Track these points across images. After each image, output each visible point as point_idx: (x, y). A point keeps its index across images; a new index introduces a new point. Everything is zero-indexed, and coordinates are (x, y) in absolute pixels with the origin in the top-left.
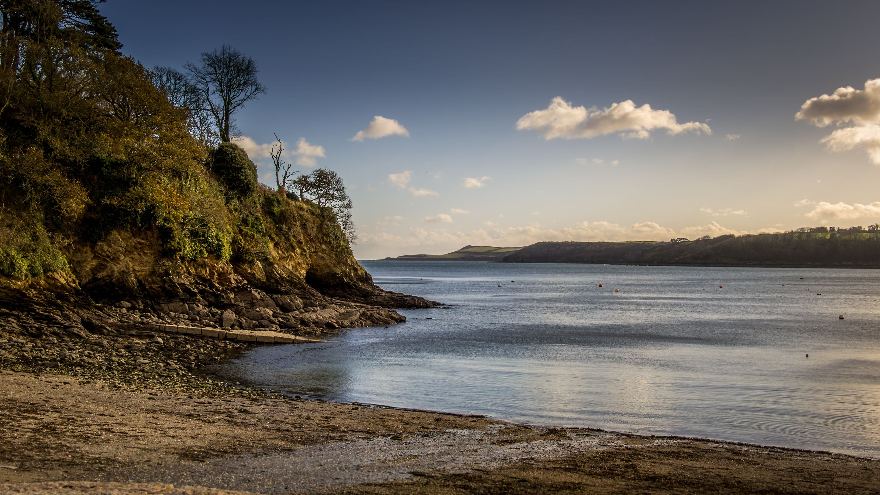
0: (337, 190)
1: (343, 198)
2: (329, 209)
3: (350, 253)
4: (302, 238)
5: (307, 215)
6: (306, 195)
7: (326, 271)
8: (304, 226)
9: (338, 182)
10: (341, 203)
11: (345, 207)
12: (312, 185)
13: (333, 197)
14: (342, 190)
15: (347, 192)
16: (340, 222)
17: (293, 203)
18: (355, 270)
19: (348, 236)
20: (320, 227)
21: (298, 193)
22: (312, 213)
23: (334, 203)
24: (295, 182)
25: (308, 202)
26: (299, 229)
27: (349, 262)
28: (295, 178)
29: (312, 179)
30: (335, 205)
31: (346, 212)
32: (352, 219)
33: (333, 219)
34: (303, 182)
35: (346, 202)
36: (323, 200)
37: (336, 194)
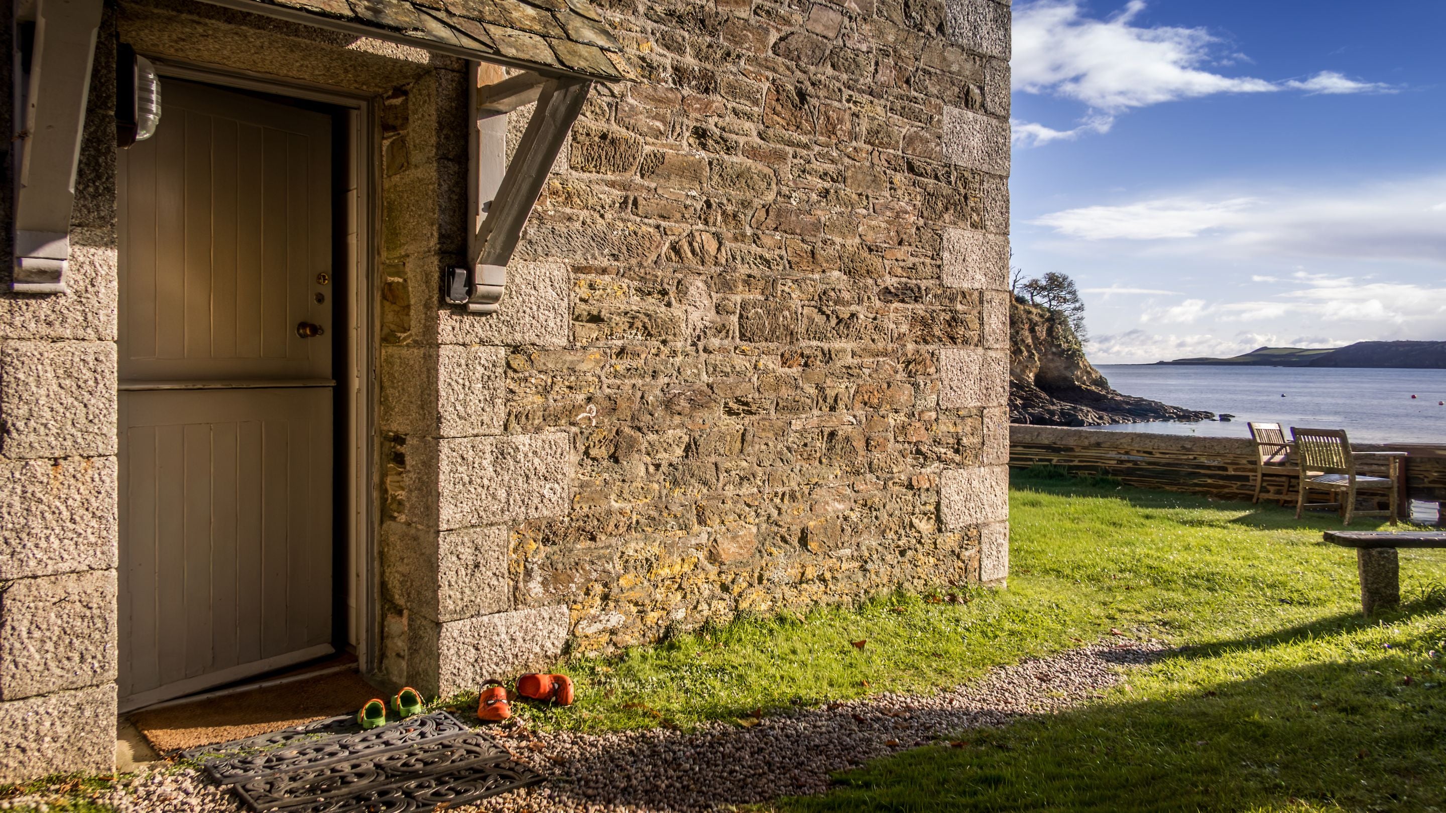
0: (1069, 293)
1: (1075, 300)
2: (1060, 313)
3: (1082, 356)
4: (1029, 341)
5: (1036, 319)
6: (1038, 299)
7: (1056, 374)
8: (1032, 330)
9: (1070, 284)
10: (1072, 306)
11: (1075, 309)
12: (1043, 288)
13: (1065, 301)
14: (1074, 293)
15: (1080, 294)
16: (1071, 324)
17: (1021, 307)
18: (1089, 373)
19: (1080, 338)
20: (1050, 331)
21: (1028, 297)
22: (1041, 316)
23: (1065, 306)
24: (1026, 286)
25: (1036, 305)
26: (1027, 333)
27: (1081, 364)
28: (1026, 281)
29: (1043, 283)
30: (1067, 308)
31: (1079, 314)
32: (1084, 322)
33: (1064, 322)
34: (1033, 286)
35: (1077, 305)
36: (1054, 303)
37: (1068, 297)
